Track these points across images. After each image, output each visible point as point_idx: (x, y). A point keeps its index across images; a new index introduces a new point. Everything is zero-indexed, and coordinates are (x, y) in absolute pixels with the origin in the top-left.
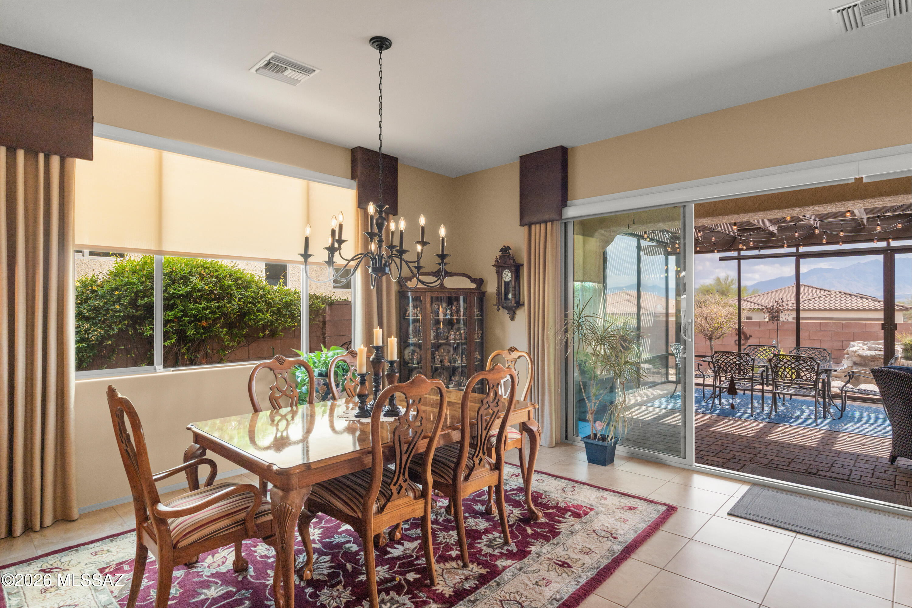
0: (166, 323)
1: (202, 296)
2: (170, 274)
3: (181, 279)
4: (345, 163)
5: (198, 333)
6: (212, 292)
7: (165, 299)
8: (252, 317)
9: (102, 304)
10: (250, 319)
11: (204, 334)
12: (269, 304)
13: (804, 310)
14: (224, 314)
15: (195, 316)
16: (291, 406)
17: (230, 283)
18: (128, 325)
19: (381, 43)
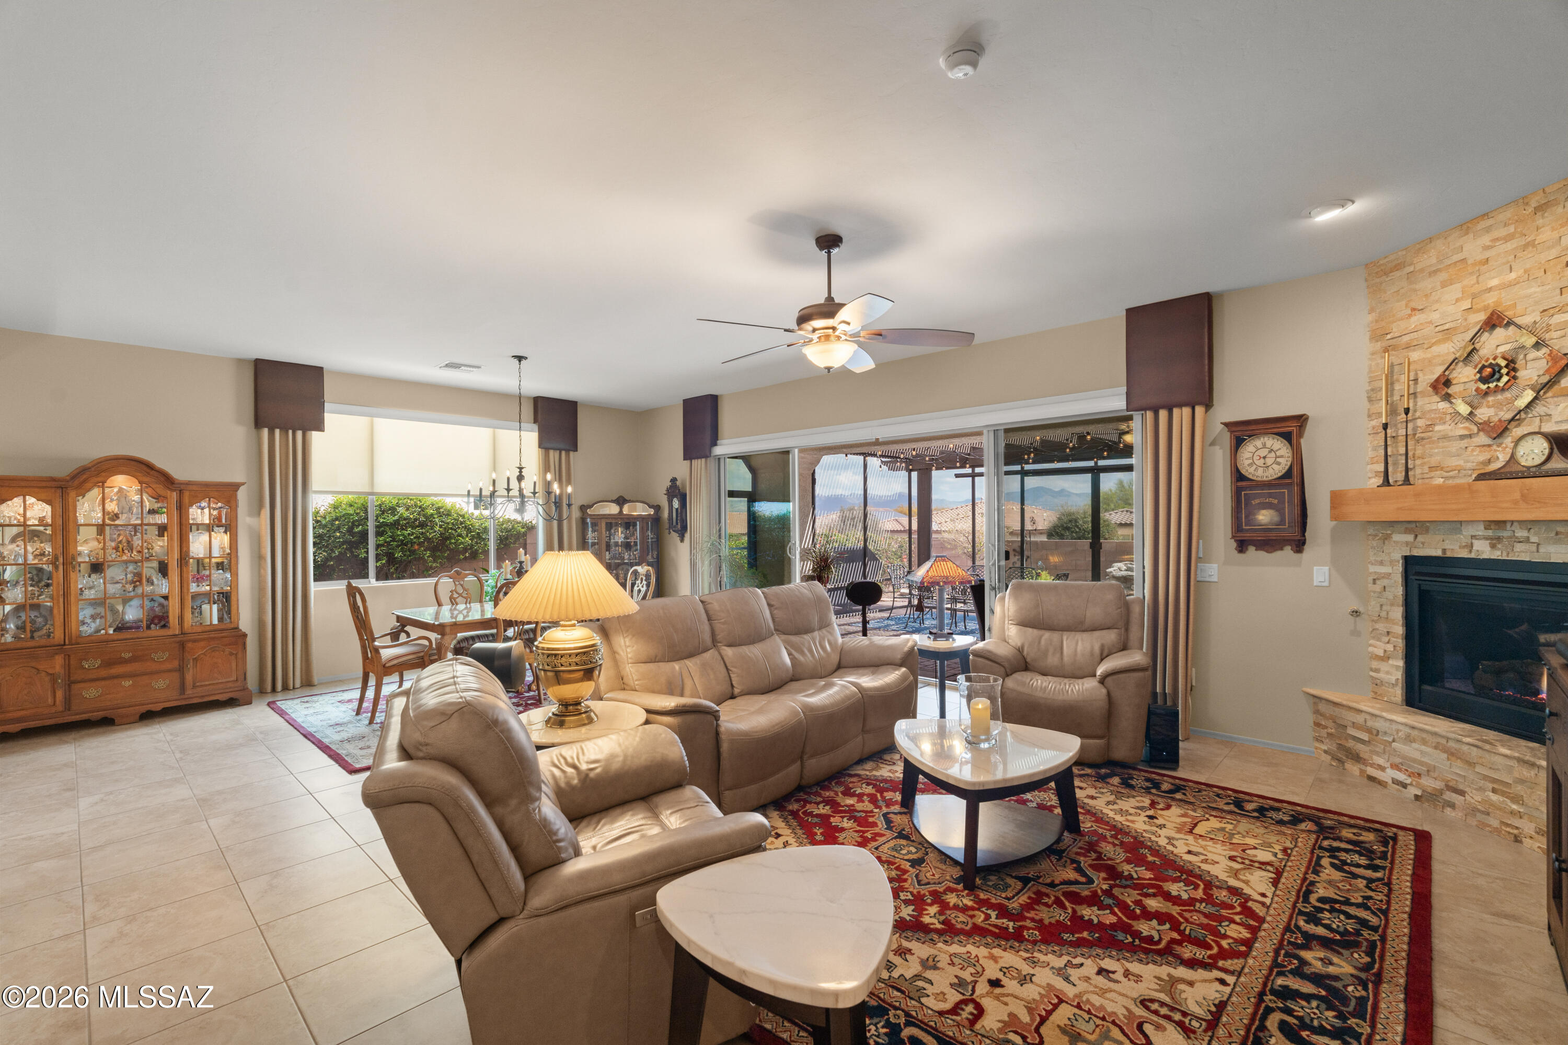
0: (378, 546)
1: (408, 523)
2: (380, 506)
3: (390, 509)
4: (528, 410)
5: (405, 555)
6: (416, 520)
7: (377, 527)
8: (453, 541)
9: (325, 532)
10: (451, 543)
11: (410, 556)
12: (469, 530)
14: (428, 539)
15: (402, 541)
16: (466, 603)
17: (432, 511)
18: (346, 549)
19: (520, 358)
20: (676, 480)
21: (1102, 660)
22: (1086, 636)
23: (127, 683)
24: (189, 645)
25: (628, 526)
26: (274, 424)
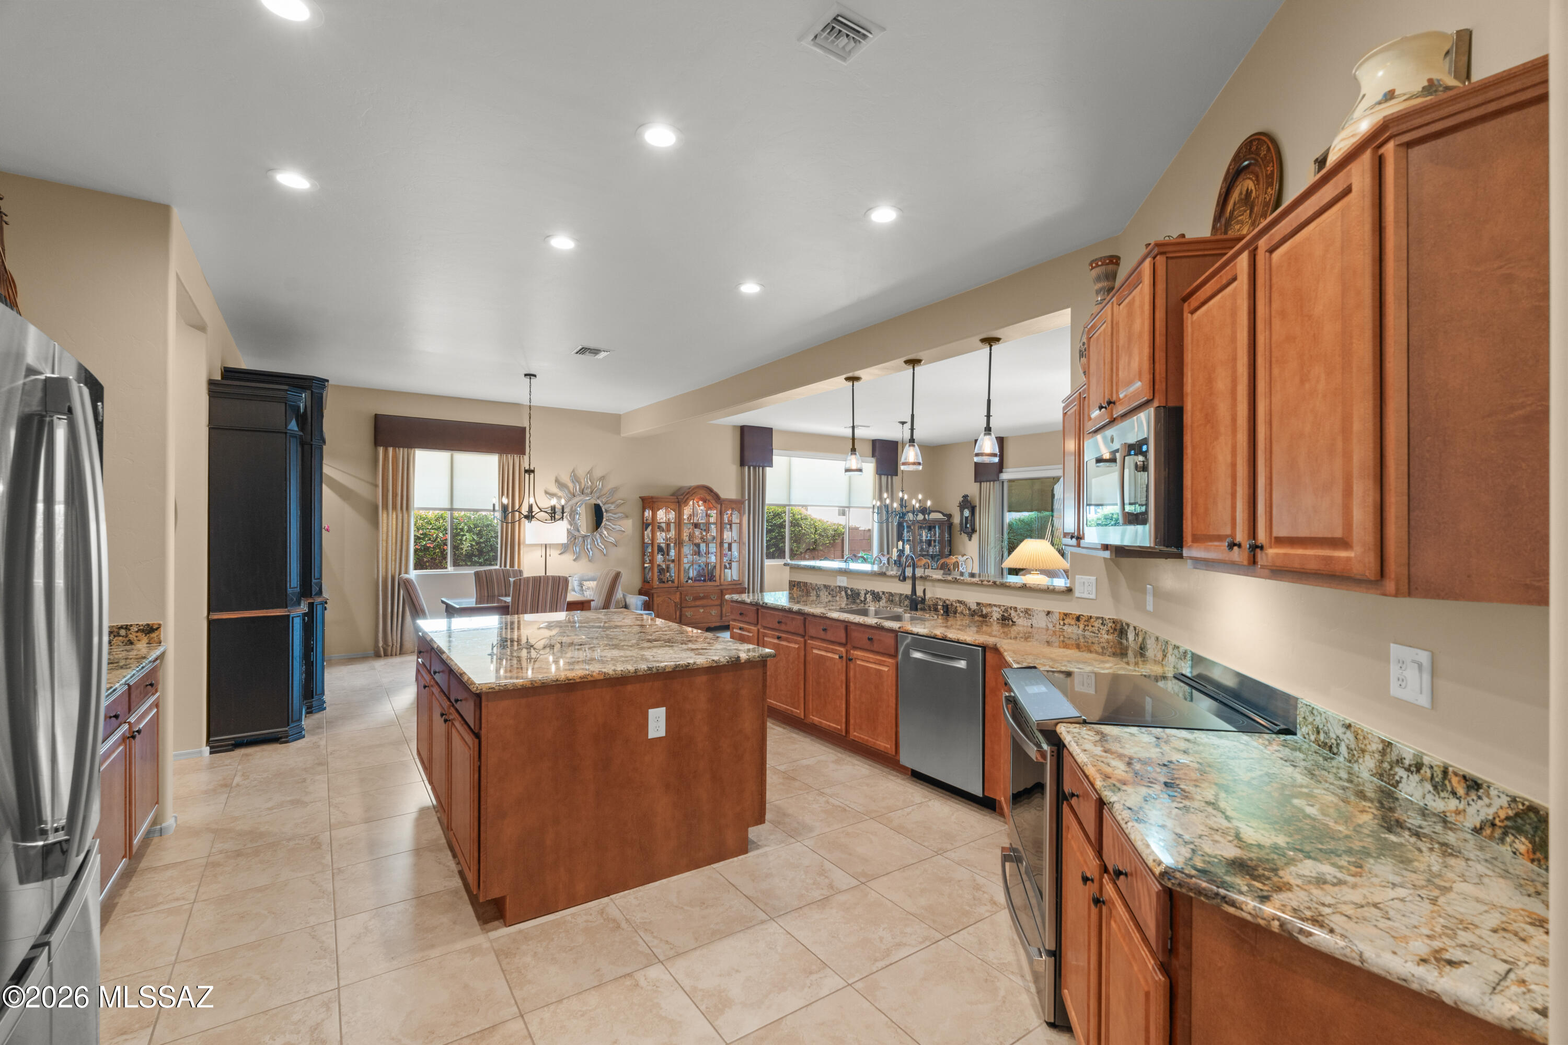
20: (967, 496)
23: (702, 610)
24: (725, 591)
25: (930, 528)
26: (751, 464)
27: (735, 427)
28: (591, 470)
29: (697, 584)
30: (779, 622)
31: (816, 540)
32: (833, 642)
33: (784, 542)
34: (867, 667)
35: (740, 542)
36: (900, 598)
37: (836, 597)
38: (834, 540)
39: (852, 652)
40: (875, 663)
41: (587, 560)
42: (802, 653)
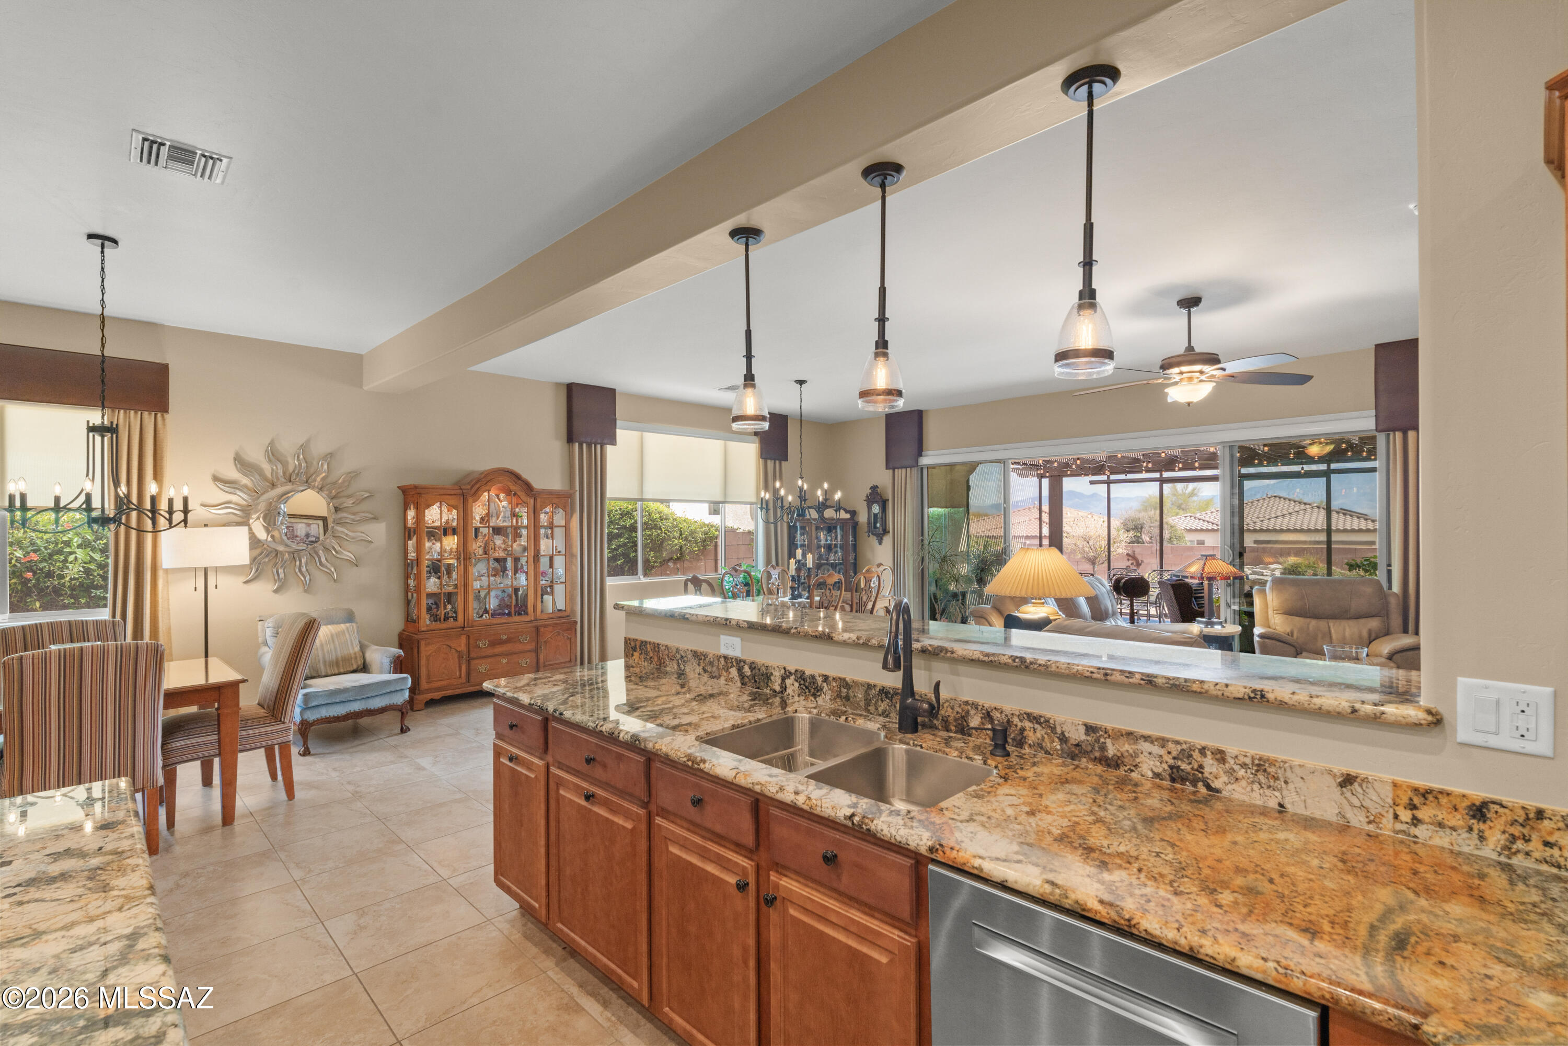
13: (1338, 531)
19: (801, 382)
20: (877, 487)
21: (1370, 643)
22: (1352, 623)
23: (504, 661)
24: (542, 630)
25: (830, 529)
26: (583, 439)
27: (558, 385)
28: (308, 441)
29: (499, 620)
30: (589, 761)
31: (681, 547)
32: (719, 838)
33: (636, 551)
34: (822, 933)
35: (568, 554)
36: (867, 693)
37: (718, 677)
38: (704, 546)
39: (773, 877)
40: (845, 929)
41: (301, 589)
42: (643, 845)
